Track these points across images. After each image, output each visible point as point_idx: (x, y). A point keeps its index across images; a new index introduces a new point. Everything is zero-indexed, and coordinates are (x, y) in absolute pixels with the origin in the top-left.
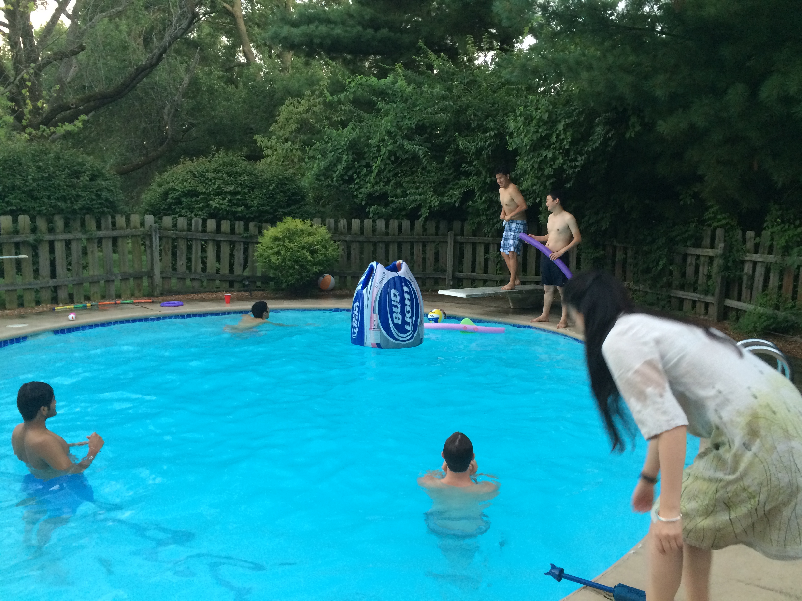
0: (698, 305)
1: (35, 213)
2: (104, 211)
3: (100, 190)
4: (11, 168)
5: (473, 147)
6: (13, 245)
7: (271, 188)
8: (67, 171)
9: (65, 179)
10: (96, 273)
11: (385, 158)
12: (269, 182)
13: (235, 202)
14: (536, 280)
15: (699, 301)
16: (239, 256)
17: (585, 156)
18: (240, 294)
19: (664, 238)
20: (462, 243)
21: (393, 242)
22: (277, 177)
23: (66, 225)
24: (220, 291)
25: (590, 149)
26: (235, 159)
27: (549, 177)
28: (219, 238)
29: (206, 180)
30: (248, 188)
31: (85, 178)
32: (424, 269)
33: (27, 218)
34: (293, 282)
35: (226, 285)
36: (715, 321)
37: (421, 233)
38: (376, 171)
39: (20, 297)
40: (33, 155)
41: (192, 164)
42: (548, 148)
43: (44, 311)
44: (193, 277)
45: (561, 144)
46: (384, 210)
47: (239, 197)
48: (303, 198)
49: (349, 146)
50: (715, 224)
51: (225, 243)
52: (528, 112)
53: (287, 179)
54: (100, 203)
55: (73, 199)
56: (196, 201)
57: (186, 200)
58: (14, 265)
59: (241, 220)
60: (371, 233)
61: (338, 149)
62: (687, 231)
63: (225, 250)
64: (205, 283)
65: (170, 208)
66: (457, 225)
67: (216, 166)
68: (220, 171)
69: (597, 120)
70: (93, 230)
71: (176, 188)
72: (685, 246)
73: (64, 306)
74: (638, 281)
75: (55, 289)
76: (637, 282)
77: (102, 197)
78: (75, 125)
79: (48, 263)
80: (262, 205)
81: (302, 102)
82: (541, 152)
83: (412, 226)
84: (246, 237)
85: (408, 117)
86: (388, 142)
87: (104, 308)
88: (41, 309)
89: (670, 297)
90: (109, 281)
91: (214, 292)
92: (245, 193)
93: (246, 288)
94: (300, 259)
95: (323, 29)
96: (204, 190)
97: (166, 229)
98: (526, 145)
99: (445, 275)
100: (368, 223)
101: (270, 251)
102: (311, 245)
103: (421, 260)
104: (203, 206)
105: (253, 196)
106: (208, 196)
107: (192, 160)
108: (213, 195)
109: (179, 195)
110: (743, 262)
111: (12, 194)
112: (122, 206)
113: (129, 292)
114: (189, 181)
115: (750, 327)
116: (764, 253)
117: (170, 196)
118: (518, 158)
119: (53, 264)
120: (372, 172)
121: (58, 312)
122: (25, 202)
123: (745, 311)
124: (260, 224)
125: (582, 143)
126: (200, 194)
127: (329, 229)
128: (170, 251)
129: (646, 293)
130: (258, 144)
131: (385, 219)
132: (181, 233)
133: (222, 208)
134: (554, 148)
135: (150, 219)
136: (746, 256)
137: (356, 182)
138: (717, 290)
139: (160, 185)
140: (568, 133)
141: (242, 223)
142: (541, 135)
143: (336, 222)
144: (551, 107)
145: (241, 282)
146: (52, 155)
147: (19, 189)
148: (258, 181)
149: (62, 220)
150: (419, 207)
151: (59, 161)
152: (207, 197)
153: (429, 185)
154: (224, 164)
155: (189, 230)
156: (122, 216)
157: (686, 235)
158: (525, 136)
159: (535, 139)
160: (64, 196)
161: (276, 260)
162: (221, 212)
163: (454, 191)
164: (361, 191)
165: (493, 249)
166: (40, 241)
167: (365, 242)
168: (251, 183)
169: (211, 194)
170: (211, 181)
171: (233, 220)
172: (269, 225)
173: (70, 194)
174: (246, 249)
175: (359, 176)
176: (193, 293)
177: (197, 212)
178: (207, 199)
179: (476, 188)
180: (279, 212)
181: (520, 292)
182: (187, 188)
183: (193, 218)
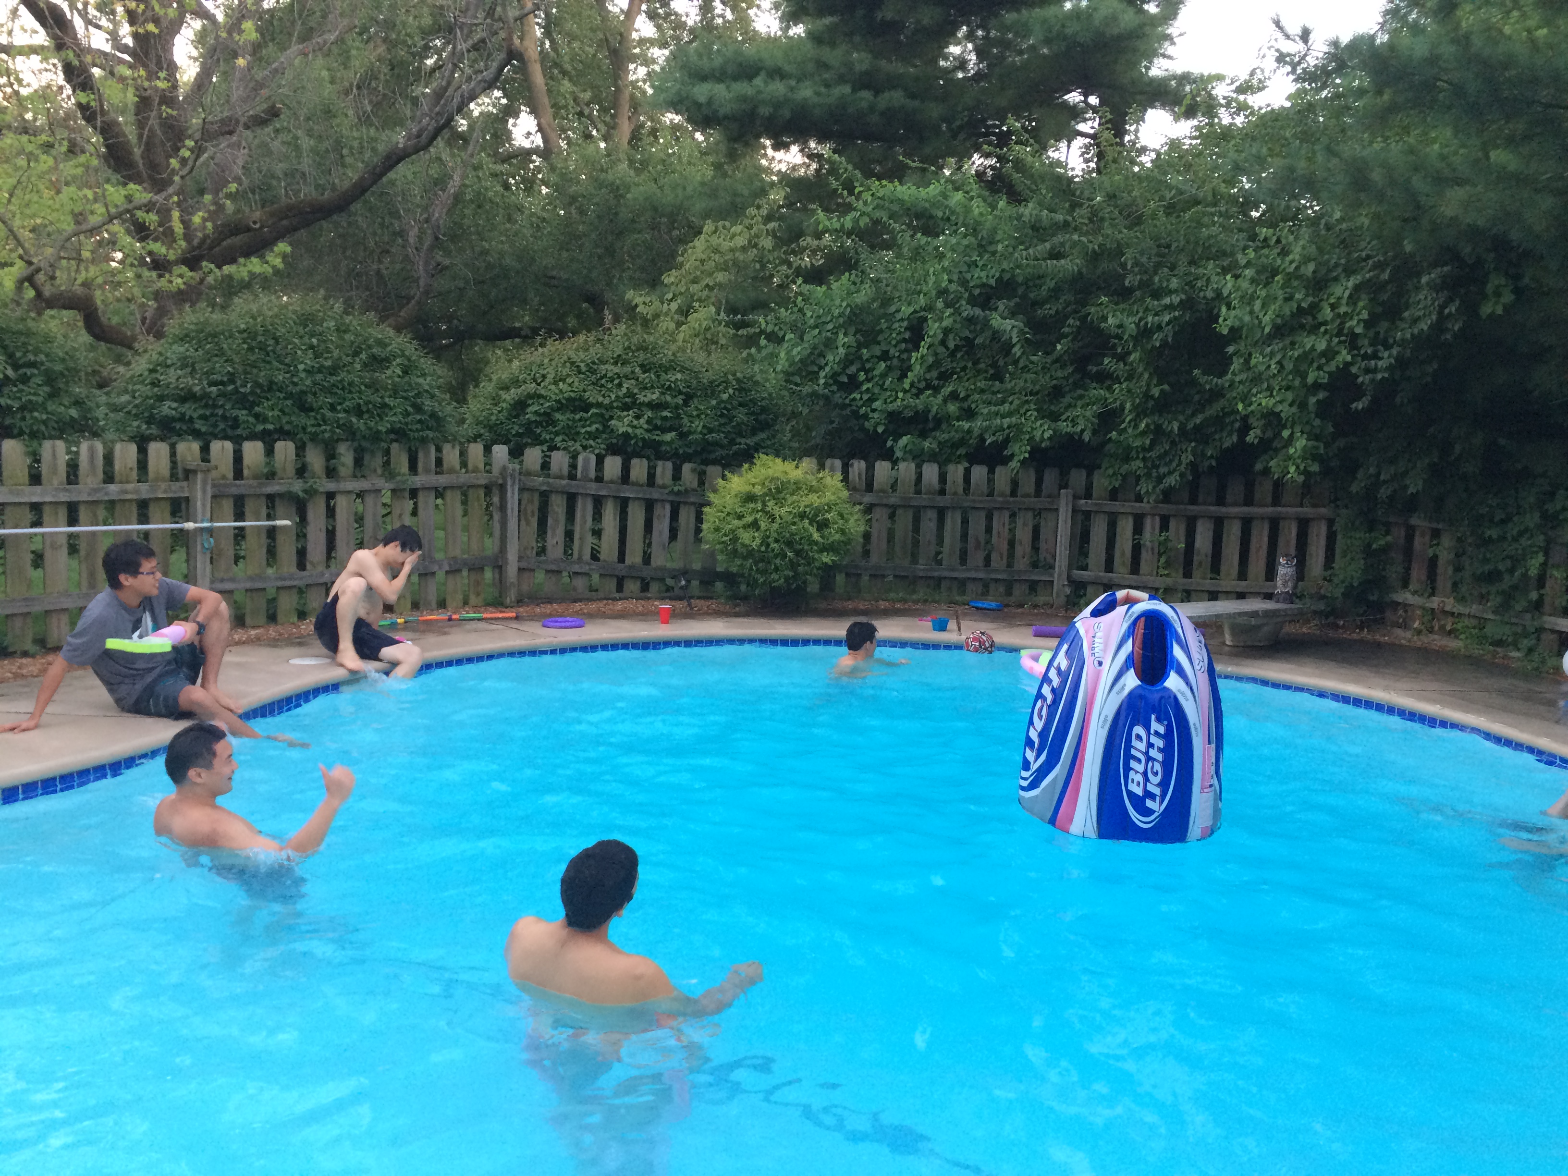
1: (306, 438)
2: (424, 437)
3: (419, 395)
4: (262, 348)
5: (1130, 326)
6: (264, 499)
7: (725, 396)
8: (363, 356)
9: (361, 371)
11: (935, 342)
12: (721, 384)
13: (659, 423)
16: (661, 529)
17: (1397, 348)
19: (1536, 514)
20: (1087, 515)
21: (954, 508)
22: (734, 375)
23: (358, 462)
25: (1409, 336)
27: (1313, 389)
28: (627, 492)
29: (602, 378)
30: (683, 397)
31: (395, 370)
32: (1011, 562)
33: (291, 446)
34: (778, 583)
35: (636, 586)
37: (1008, 492)
39: (272, 602)
40: (298, 324)
41: (567, 347)
42: (1314, 329)
44: (576, 568)
45: (1343, 323)
46: (925, 444)
47: (666, 413)
49: (850, 317)
51: (636, 502)
53: (749, 380)
54: (420, 421)
55: (374, 412)
56: (580, 420)
57: (564, 418)
58: (264, 539)
59: (668, 459)
60: (912, 490)
61: (826, 323)
63: (636, 516)
64: (596, 582)
65: (530, 432)
66: (1078, 477)
67: (617, 352)
68: (627, 362)
70: (404, 475)
71: (543, 392)
74: (1466, 596)
76: (1462, 600)
77: (424, 408)
78: (267, 263)
79: (322, 536)
80: (711, 431)
82: (1298, 339)
83: (991, 481)
84: (679, 493)
85: (980, 264)
86: (942, 311)
87: (435, 628)
89: (1541, 630)
90: (426, 575)
91: (614, 599)
92: (677, 407)
94: (797, 538)
95: (778, 88)
96: (599, 399)
97: (529, 474)
99: (1052, 575)
101: (736, 522)
102: (818, 511)
103: (1006, 543)
104: (597, 429)
105: (693, 413)
106: (607, 410)
108: (617, 408)
109: (550, 407)
111: (268, 399)
113: (458, 597)
114: (569, 380)
117: (530, 409)
118: (1233, 349)
122: (289, 414)
124: (703, 467)
125: (1388, 324)
126: (591, 405)
128: (536, 518)
129: (1482, 622)
131: (937, 463)
132: (557, 481)
133: (636, 436)
134: (1326, 331)
135: (501, 453)
137: (864, 387)
139: (504, 387)
140: (1360, 304)
141: (669, 465)
142: (1299, 307)
143: (846, 466)
145: (662, 580)
147: (281, 389)
148: (700, 383)
149: (352, 453)
150: (1007, 440)
151: (344, 335)
152: (606, 413)
153: (1025, 398)
154: (633, 348)
155: (572, 477)
156: (453, 447)
158: (1266, 306)
159: (1288, 313)
160: (359, 405)
161: (750, 539)
162: (632, 442)
163: (1078, 411)
164: (874, 407)
165: (1150, 527)
166: (311, 492)
167: (899, 506)
168: (688, 387)
169: (612, 408)
170: (612, 381)
171: (652, 457)
172: (719, 469)
173: (370, 402)
174: (674, 516)
175: (870, 375)
176: (575, 601)
177: (585, 443)
178: (602, 415)
179: (1128, 406)
180: (740, 444)
181: (1254, 614)
182: (567, 395)
183: (578, 453)
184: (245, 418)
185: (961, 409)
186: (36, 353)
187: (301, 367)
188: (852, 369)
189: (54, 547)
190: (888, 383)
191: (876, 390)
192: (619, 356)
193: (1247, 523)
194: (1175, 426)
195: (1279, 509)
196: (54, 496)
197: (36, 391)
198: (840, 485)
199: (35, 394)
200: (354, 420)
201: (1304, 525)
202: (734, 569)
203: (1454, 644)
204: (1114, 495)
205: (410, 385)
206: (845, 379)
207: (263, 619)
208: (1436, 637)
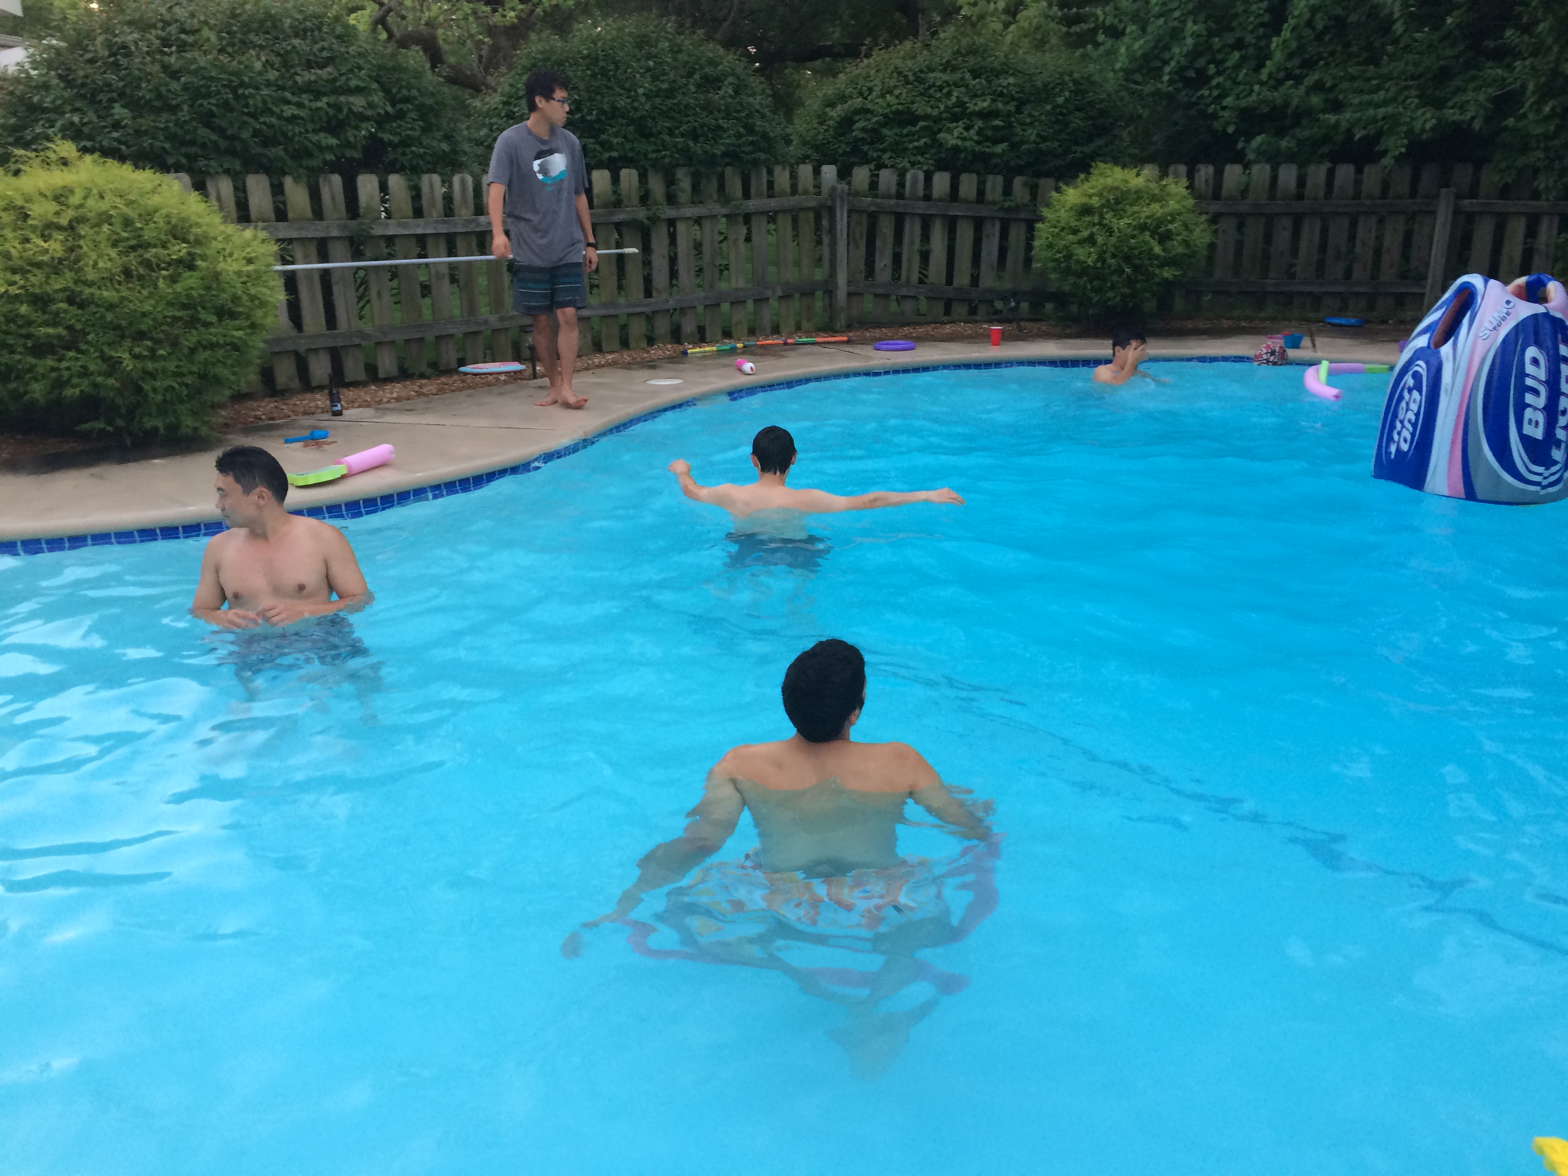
1: (647, 164)
2: (756, 159)
3: (750, 115)
4: (604, 73)
6: (613, 228)
7: (1060, 100)
9: (695, 93)
10: (740, 284)
12: (1055, 87)
13: (990, 133)
16: (991, 247)
20: (1471, 217)
21: (1313, 214)
22: (1070, 75)
23: (695, 188)
28: (956, 210)
29: (930, 87)
30: (1015, 103)
33: (634, 173)
34: (1114, 301)
37: (1378, 193)
39: (624, 327)
40: (635, 47)
41: (895, 54)
44: (904, 292)
46: (1282, 143)
47: (997, 122)
51: (965, 221)
53: (1086, 81)
54: (752, 143)
55: (710, 135)
56: (907, 135)
57: (892, 133)
58: (614, 266)
59: (998, 173)
60: (1266, 196)
63: (965, 235)
64: (923, 306)
65: (858, 150)
66: (1463, 175)
67: (945, 58)
68: (956, 68)
70: (738, 199)
71: (870, 106)
73: (696, 347)
75: (677, 314)
77: (754, 128)
79: (665, 263)
80: (1045, 139)
83: (1358, 181)
84: (1009, 210)
88: (657, 353)
90: (761, 301)
92: (1009, 115)
94: (1136, 252)
96: (927, 111)
97: (857, 194)
100: (1258, 172)
103: (1371, 252)
104: (926, 144)
106: (935, 122)
108: (946, 119)
109: (877, 122)
111: (612, 127)
113: (789, 323)
114: (897, 92)
117: (857, 126)
121: (699, 358)
122: (631, 141)
124: (1036, 180)
126: (919, 118)
128: (864, 239)
131: (1297, 164)
132: (885, 201)
133: (966, 149)
135: (829, 173)
137: (1214, 82)
141: (1000, 179)
143: (1190, 173)
145: (990, 302)
147: (624, 115)
148: (1034, 87)
149: (689, 178)
150: (1380, 134)
152: (935, 126)
155: (900, 195)
156: (784, 169)
160: (695, 128)
161: (1085, 255)
162: (962, 156)
163: (1470, 95)
164: (1224, 104)
165: (1547, 228)
166: (654, 220)
167: (1249, 214)
168: (1022, 91)
169: (941, 119)
170: (941, 90)
171: (983, 171)
172: (1051, 181)
173: (705, 125)
174: (1004, 234)
175: (1221, 68)
176: (904, 325)
177: (913, 159)
178: (930, 128)
179: (1531, 86)
180: (1075, 152)
182: (894, 108)
183: (906, 171)
185: (1327, 101)
186: (409, 87)
187: (641, 91)
188: (1201, 62)
189: (439, 276)
190: (1241, 76)
191: (1228, 84)
192: (948, 62)
196: (435, 228)
197: (411, 127)
198: (1184, 192)
199: (412, 129)
200: (691, 144)
202: (1067, 288)
204: (1505, 192)
205: (741, 104)
207: (616, 345)
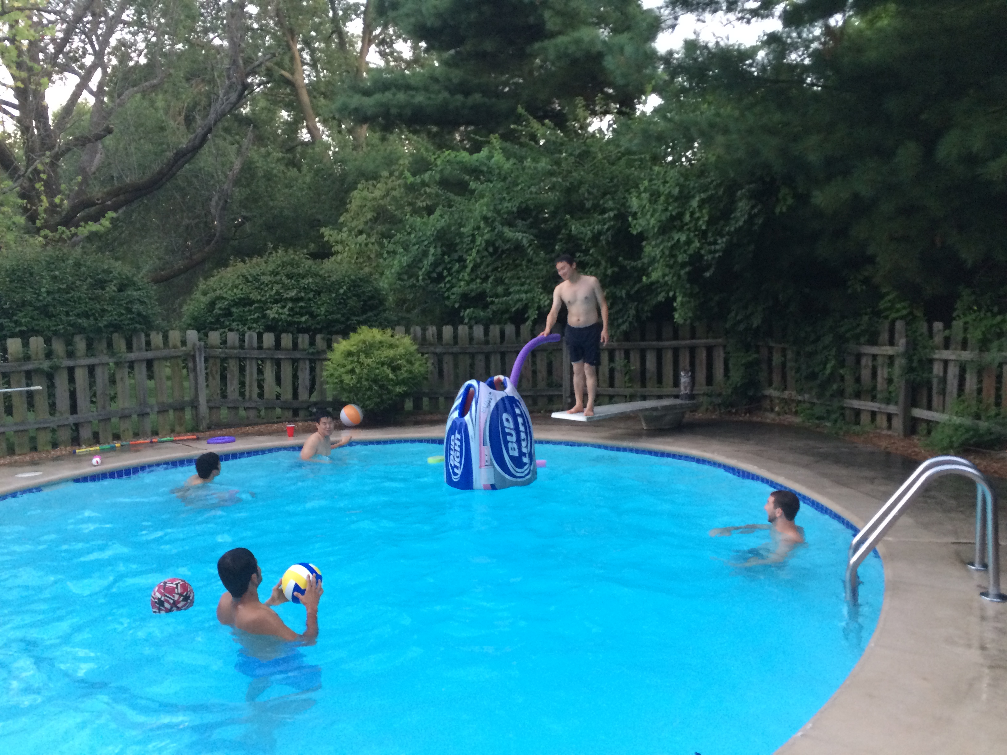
0: (878, 417)
1: (50, 334)
2: (135, 327)
3: (131, 302)
4: (20, 279)
5: (589, 232)
6: (23, 374)
7: (342, 291)
8: (89, 280)
9: (87, 290)
10: (127, 405)
11: (481, 248)
12: (339, 284)
13: (298, 310)
14: (674, 393)
15: (880, 412)
16: (304, 377)
17: (727, 237)
18: (306, 424)
19: (832, 335)
21: (495, 352)
22: (349, 277)
23: (90, 347)
24: (280, 422)
25: (732, 229)
26: (297, 258)
27: (683, 265)
28: (279, 355)
29: (261, 284)
30: (313, 293)
31: (112, 288)
32: (535, 384)
33: (40, 340)
34: (371, 406)
35: (289, 414)
36: (902, 437)
38: (471, 266)
39: (33, 439)
40: (49, 263)
41: (244, 266)
42: (680, 229)
43: (63, 455)
44: (248, 405)
45: (696, 224)
46: (482, 313)
47: (302, 304)
48: (381, 302)
49: (437, 236)
50: (893, 315)
51: (286, 361)
52: (654, 187)
53: (361, 280)
54: (130, 319)
55: (97, 315)
56: (249, 311)
57: (238, 311)
58: (24, 399)
59: (306, 333)
60: (467, 343)
61: (423, 241)
62: (858, 325)
63: (287, 370)
64: (263, 413)
65: (218, 321)
67: (273, 267)
68: (278, 274)
69: (739, 193)
70: (123, 352)
71: (225, 295)
72: (857, 344)
73: (87, 447)
74: (802, 389)
75: (77, 426)
76: (800, 391)
77: (133, 310)
78: (101, 224)
79: (67, 394)
80: (332, 313)
81: (379, 186)
82: (672, 235)
83: (518, 332)
84: (313, 354)
85: (508, 198)
86: (484, 229)
87: (135, 449)
88: (58, 453)
89: (843, 408)
90: (143, 415)
91: (273, 423)
92: (310, 299)
93: (313, 417)
94: (379, 377)
95: (401, 97)
96: (259, 297)
97: (212, 347)
98: (653, 227)
99: (561, 391)
100: (463, 330)
101: (343, 370)
102: (393, 360)
103: (531, 372)
104: (258, 317)
105: (319, 303)
106: (264, 304)
107: (244, 261)
108: (271, 302)
109: (229, 304)
110: (931, 361)
111: (21, 311)
112: (159, 321)
113: (168, 427)
114: (240, 287)
115: (945, 443)
116: (956, 349)
117: (218, 306)
118: (644, 243)
119: (73, 395)
120: (465, 267)
121: (80, 456)
122: (37, 319)
123: (938, 423)
124: (329, 336)
125: (722, 222)
126: (254, 302)
127: (415, 339)
128: (219, 374)
129: (813, 404)
130: (326, 239)
131: (484, 325)
132: (232, 351)
133: (281, 319)
134: (689, 229)
135: (192, 335)
136: (935, 353)
138: (901, 398)
139: (205, 294)
140: (704, 211)
141: (307, 336)
142: (671, 215)
143: (424, 330)
144: (682, 180)
145: (307, 409)
146: (71, 262)
147: (30, 304)
148: (325, 284)
149: (84, 341)
150: (525, 308)
151: (80, 268)
152: (263, 306)
153: (537, 281)
154: (284, 264)
155: (242, 347)
156: (158, 333)
157: (858, 331)
158: (652, 216)
159: (664, 219)
160: (87, 312)
161: (350, 380)
162: (280, 323)
164: (453, 291)
165: (619, 357)
166: (57, 368)
167: (460, 353)
168: (317, 286)
169: (267, 302)
170: (267, 286)
171: (295, 332)
172: (337, 337)
173: (94, 309)
174: (312, 368)
175: (450, 272)
176: (247, 425)
177: (251, 325)
178: (262, 308)
180: (352, 320)
181: (655, 409)
182: (238, 296)
183: (246, 332)
184: (7, 324)
185: (505, 290)
187: (43, 290)
192: (274, 270)
193: (676, 351)
194: (624, 293)
195: (694, 341)
201: (710, 350)
202: (344, 399)
203: (797, 420)
205: (124, 296)
206: (435, 275)
208: (788, 416)
